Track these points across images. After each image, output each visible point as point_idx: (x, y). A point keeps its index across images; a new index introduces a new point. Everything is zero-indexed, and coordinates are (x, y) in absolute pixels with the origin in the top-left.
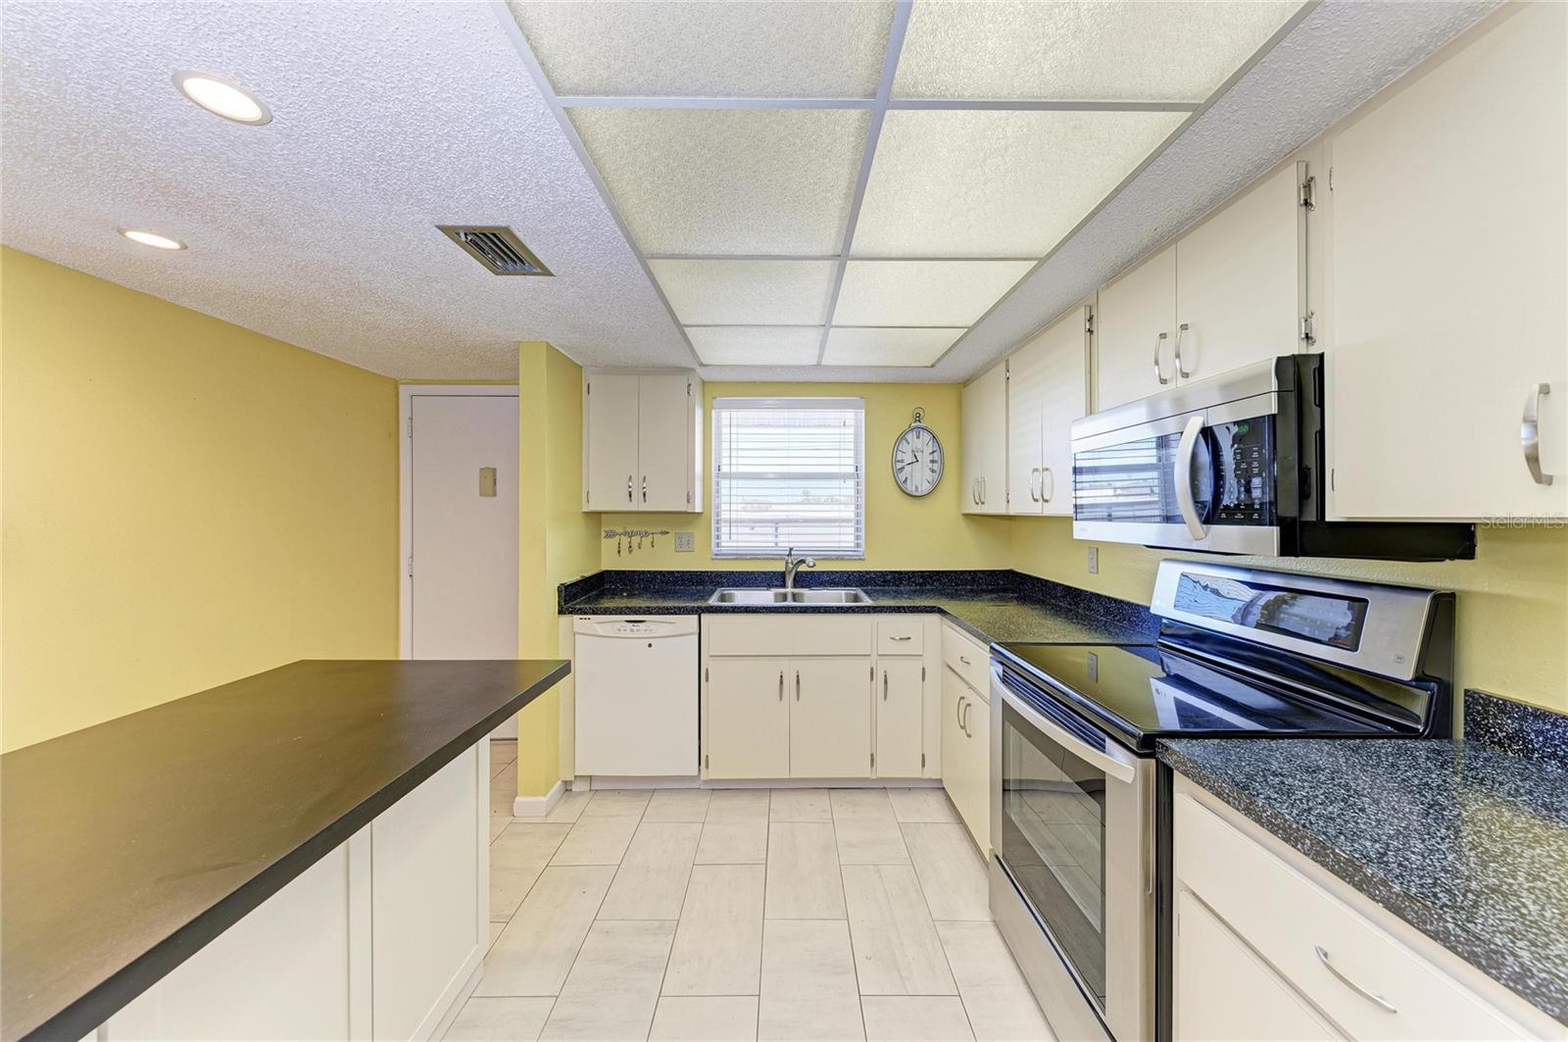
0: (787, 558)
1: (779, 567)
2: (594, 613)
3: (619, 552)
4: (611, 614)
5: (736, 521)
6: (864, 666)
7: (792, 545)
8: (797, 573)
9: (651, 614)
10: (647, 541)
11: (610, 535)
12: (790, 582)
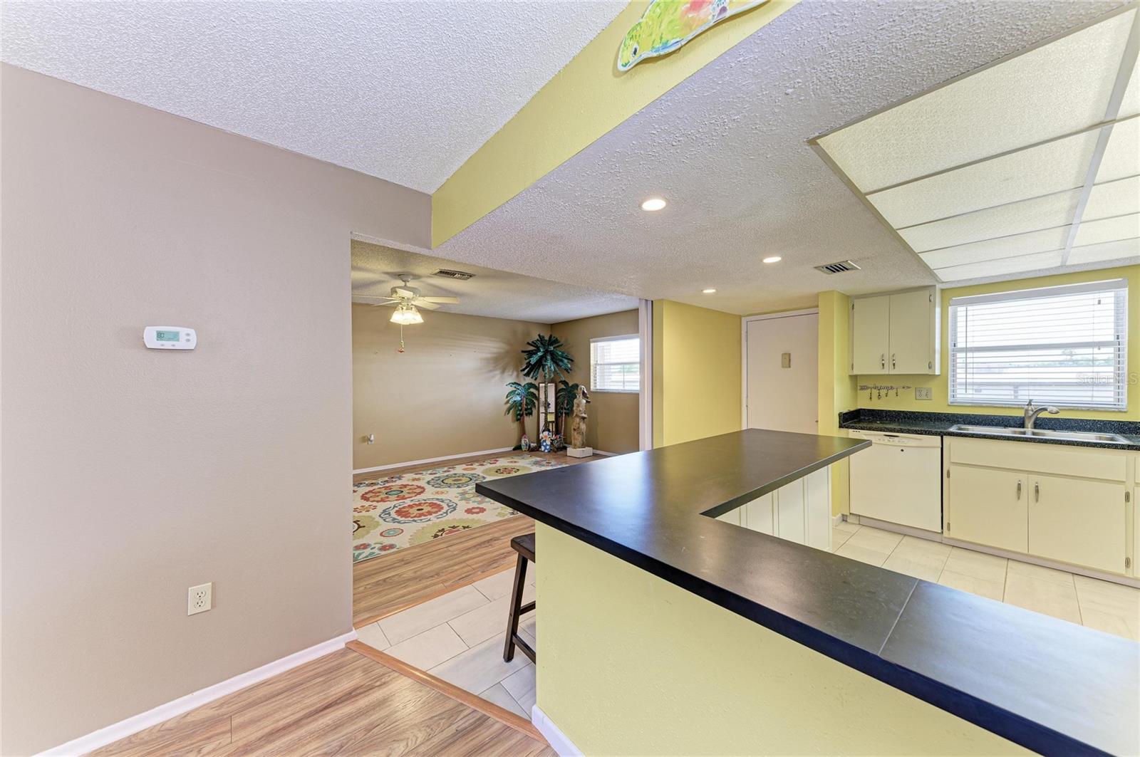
0: (1026, 407)
1: (1020, 414)
2: (862, 429)
3: (871, 398)
4: (873, 430)
5: (973, 384)
6: (1121, 491)
7: (1031, 398)
8: (1037, 419)
9: (903, 432)
10: (892, 393)
11: (863, 388)
12: (1029, 424)
